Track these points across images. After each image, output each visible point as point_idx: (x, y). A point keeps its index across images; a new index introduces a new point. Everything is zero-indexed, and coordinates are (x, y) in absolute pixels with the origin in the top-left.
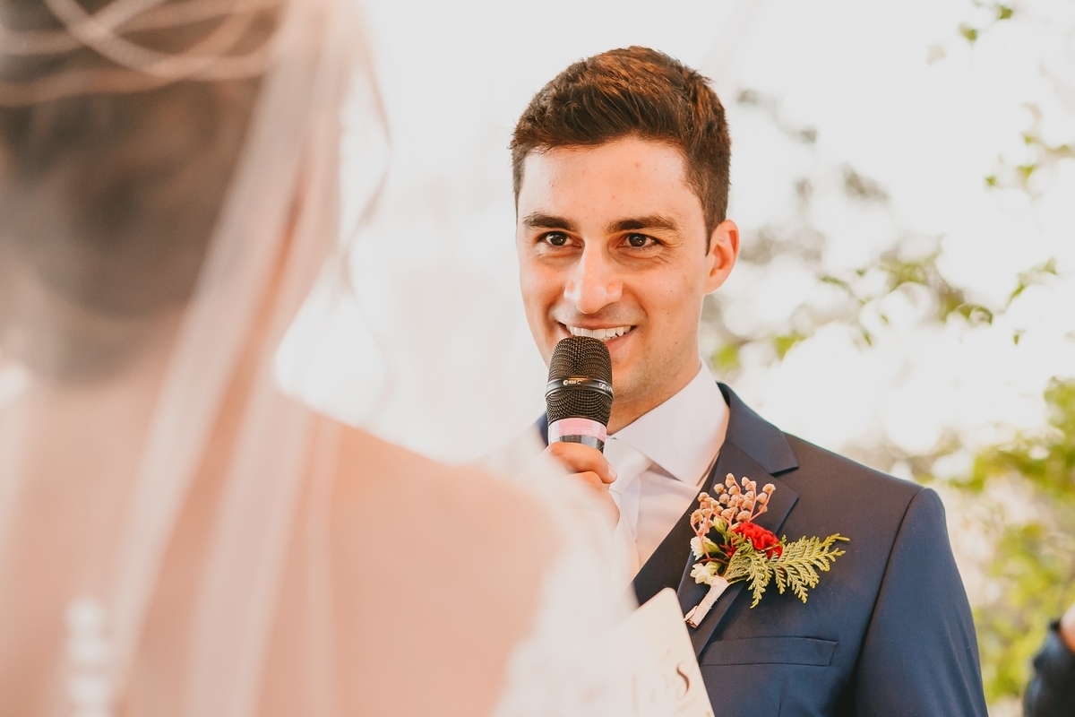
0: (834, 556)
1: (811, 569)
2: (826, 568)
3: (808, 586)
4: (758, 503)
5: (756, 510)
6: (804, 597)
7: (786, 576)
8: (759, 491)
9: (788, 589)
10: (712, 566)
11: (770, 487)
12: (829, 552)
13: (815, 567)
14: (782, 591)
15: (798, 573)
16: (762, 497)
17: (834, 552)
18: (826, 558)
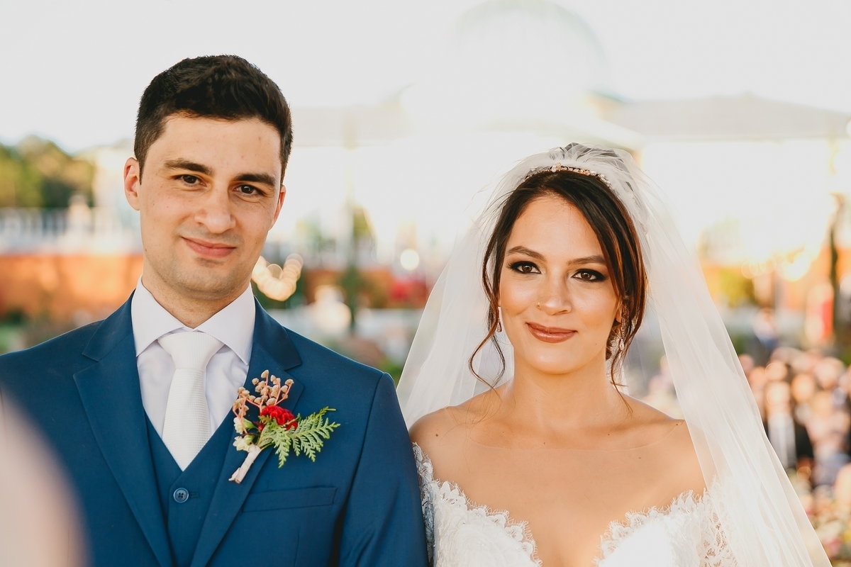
0: (332, 428)
1: (316, 437)
2: (327, 436)
3: (315, 450)
4: (282, 393)
5: (280, 397)
6: (313, 457)
7: (300, 442)
8: (282, 384)
9: (302, 452)
10: (248, 438)
11: (290, 381)
12: (329, 425)
13: (320, 436)
14: (298, 453)
15: (308, 441)
16: (284, 388)
17: (332, 425)
18: (327, 429)
